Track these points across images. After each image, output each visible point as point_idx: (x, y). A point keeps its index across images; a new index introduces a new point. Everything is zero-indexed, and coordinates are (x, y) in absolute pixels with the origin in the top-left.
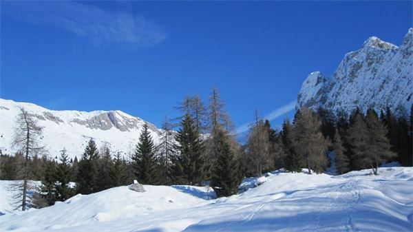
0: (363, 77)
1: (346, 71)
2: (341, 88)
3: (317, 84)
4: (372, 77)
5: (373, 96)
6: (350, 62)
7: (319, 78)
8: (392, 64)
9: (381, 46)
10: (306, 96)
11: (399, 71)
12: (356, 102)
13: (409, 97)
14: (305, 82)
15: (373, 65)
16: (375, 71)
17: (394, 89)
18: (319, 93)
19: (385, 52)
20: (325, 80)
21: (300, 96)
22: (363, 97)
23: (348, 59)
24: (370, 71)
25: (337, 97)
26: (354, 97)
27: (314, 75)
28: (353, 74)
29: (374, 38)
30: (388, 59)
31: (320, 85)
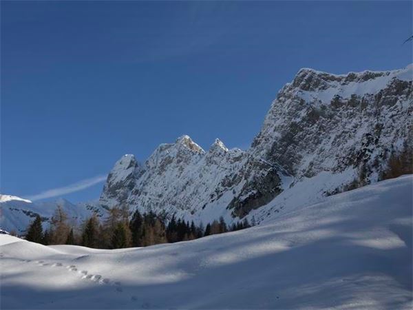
0: (171, 172)
1: (157, 161)
2: (149, 177)
3: (129, 167)
4: (179, 174)
5: (176, 195)
6: (162, 153)
7: (132, 162)
8: (197, 168)
9: (191, 147)
10: (116, 177)
11: (201, 176)
12: (160, 196)
13: (205, 206)
14: (118, 162)
15: (181, 163)
16: (182, 169)
17: (194, 193)
18: (128, 177)
19: (193, 154)
20: (136, 166)
21: (110, 176)
22: (167, 192)
23: (161, 150)
24: (177, 169)
25: (144, 185)
26: (159, 190)
27: (128, 158)
28: (163, 168)
29: (187, 137)
30: (194, 162)
31: (132, 169)
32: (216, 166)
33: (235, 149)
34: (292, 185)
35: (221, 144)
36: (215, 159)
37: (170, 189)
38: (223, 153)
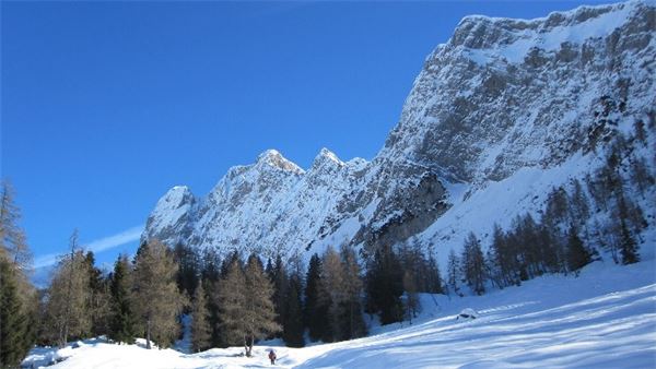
0: (250, 207)
1: (227, 193)
2: (216, 217)
3: (180, 206)
4: (263, 208)
5: (261, 237)
6: (234, 180)
7: (185, 197)
8: (293, 194)
9: (282, 166)
10: (161, 221)
11: (301, 205)
12: (235, 242)
13: (310, 246)
14: (163, 199)
15: (267, 190)
16: (268, 199)
17: (291, 231)
18: (181, 220)
19: (286, 175)
20: (193, 202)
21: (151, 220)
22: (246, 236)
24: (261, 200)
25: (208, 229)
26: (233, 233)
27: (178, 192)
28: (236, 200)
29: (274, 152)
30: (288, 186)
31: (186, 207)
32: (326, 188)
33: (357, 159)
34: (468, 195)
35: (331, 156)
36: (323, 177)
37: (251, 230)
38: (335, 168)
